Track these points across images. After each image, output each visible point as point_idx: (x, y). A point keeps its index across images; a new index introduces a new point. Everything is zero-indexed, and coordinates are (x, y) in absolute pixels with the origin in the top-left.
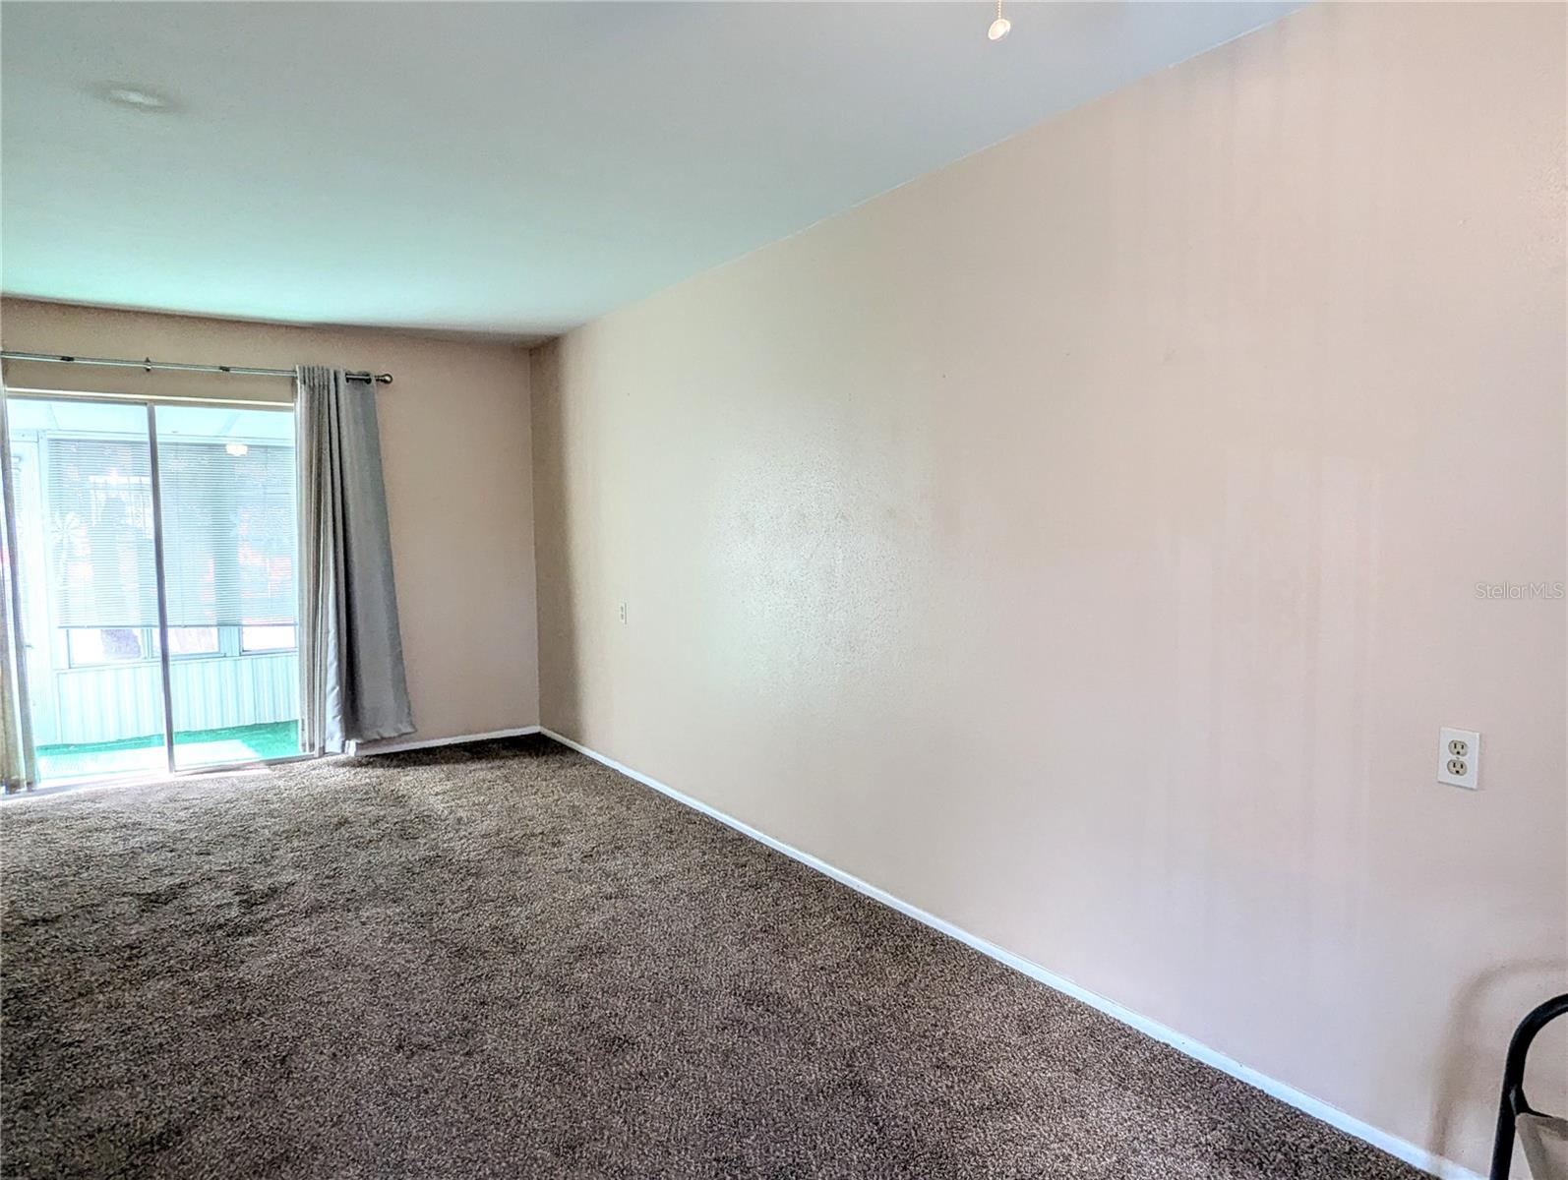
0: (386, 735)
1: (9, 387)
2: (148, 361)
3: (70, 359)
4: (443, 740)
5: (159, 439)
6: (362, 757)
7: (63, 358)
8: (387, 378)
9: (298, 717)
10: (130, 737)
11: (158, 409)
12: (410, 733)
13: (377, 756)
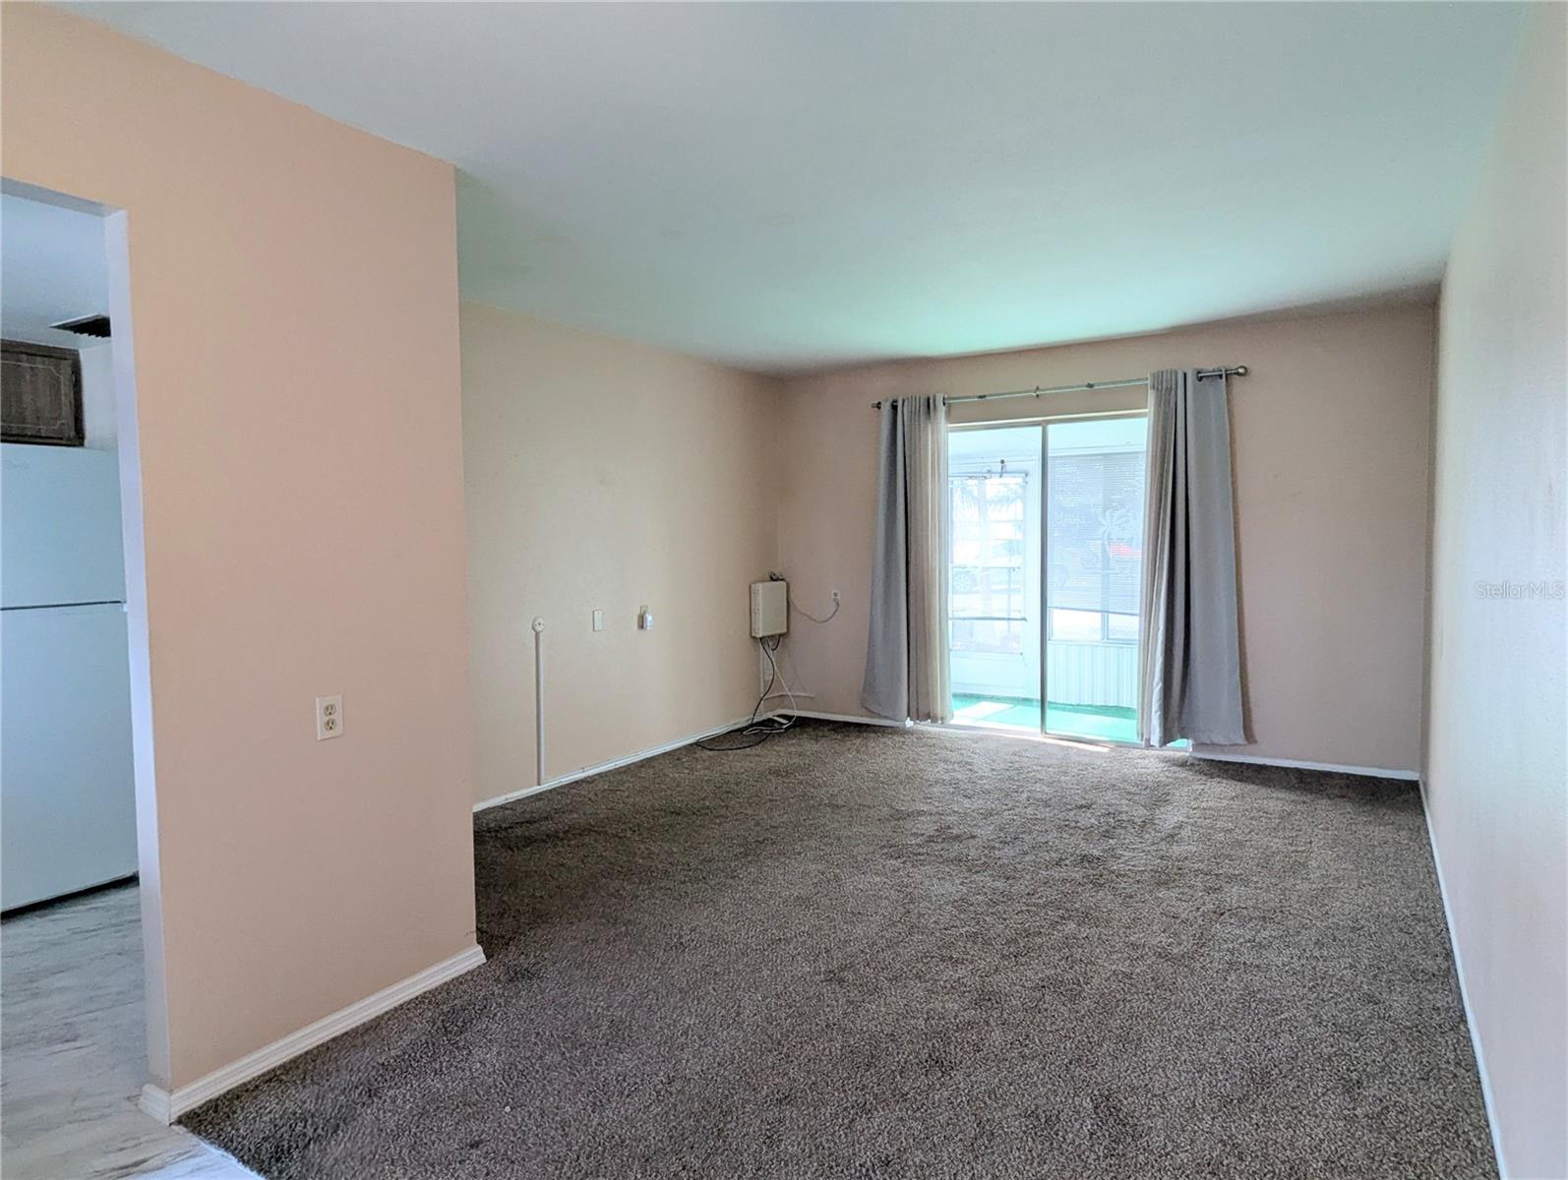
0: (1215, 741)
1: (951, 423)
2: (1038, 389)
3: (984, 397)
4: (1291, 761)
5: (1050, 454)
6: (1195, 758)
7: (980, 397)
8: (1241, 371)
9: (1135, 707)
10: (1086, 703)
11: (1050, 427)
12: (1241, 745)
13: (1205, 760)
